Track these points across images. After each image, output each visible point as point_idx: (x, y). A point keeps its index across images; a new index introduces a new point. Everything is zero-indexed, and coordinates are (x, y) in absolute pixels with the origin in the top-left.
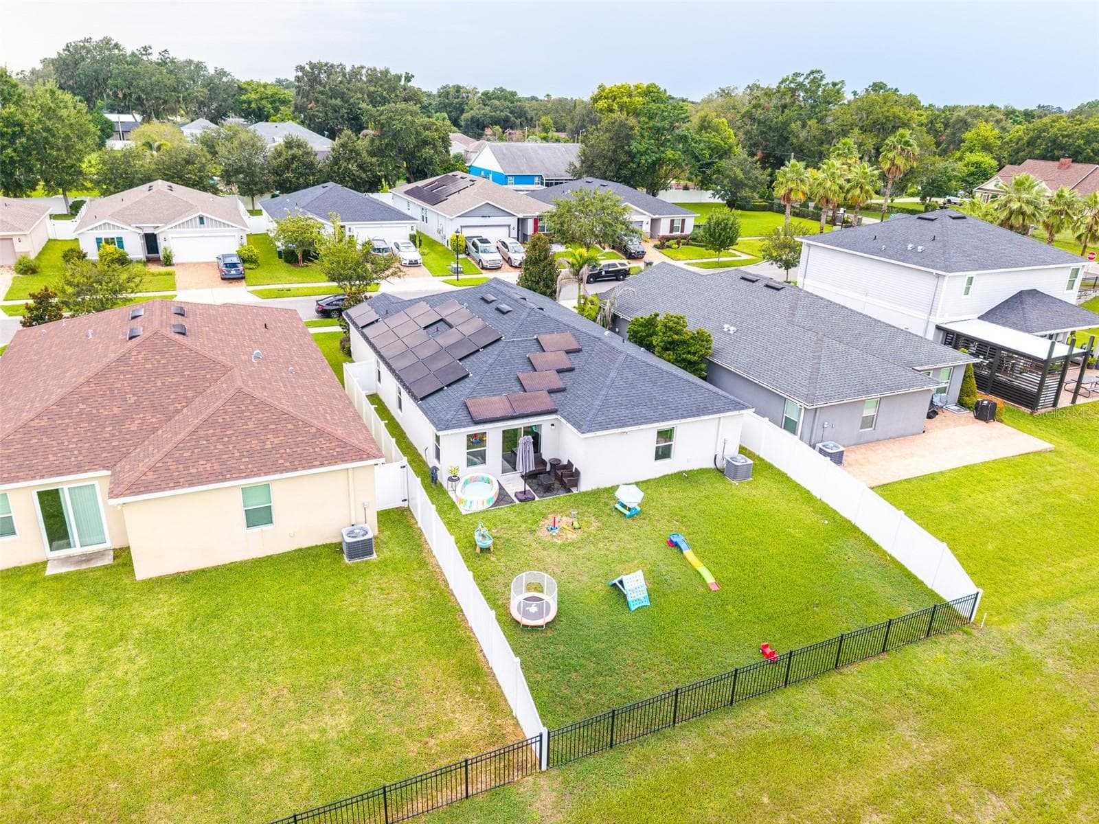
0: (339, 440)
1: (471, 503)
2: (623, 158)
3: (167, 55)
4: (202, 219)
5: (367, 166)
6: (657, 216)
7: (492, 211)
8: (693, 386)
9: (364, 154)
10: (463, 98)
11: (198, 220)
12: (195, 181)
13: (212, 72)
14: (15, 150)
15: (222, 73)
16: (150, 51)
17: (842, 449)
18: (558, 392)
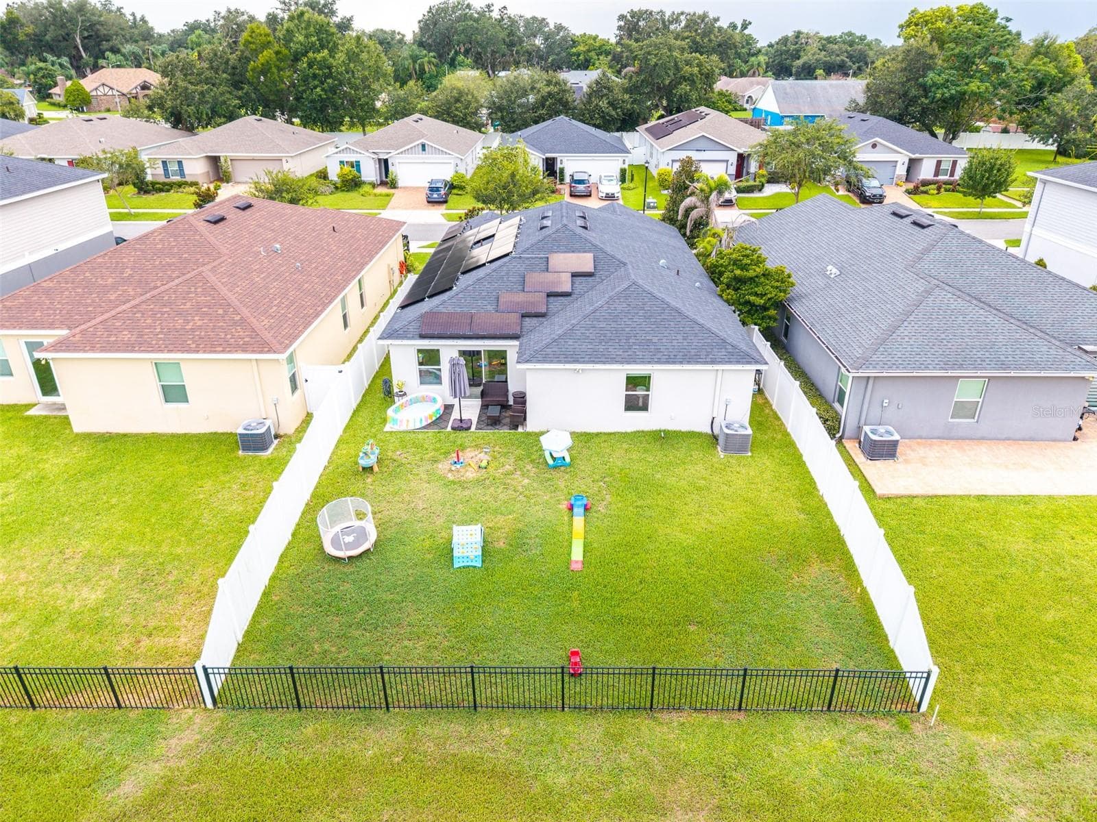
0: (253, 330)
1: (408, 421)
2: (914, 92)
3: (505, 12)
4: (423, 146)
5: (619, 103)
6: (917, 156)
7: (711, 145)
8: (697, 328)
9: (616, 90)
10: (802, 44)
11: (420, 146)
12: (460, 117)
13: (552, 26)
14: (323, 90)
15: (560, 28)
16: (492, 9)
17: (896, 437)
18: (536, 316)
